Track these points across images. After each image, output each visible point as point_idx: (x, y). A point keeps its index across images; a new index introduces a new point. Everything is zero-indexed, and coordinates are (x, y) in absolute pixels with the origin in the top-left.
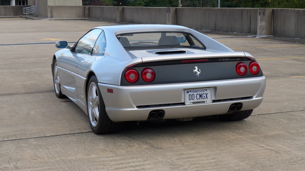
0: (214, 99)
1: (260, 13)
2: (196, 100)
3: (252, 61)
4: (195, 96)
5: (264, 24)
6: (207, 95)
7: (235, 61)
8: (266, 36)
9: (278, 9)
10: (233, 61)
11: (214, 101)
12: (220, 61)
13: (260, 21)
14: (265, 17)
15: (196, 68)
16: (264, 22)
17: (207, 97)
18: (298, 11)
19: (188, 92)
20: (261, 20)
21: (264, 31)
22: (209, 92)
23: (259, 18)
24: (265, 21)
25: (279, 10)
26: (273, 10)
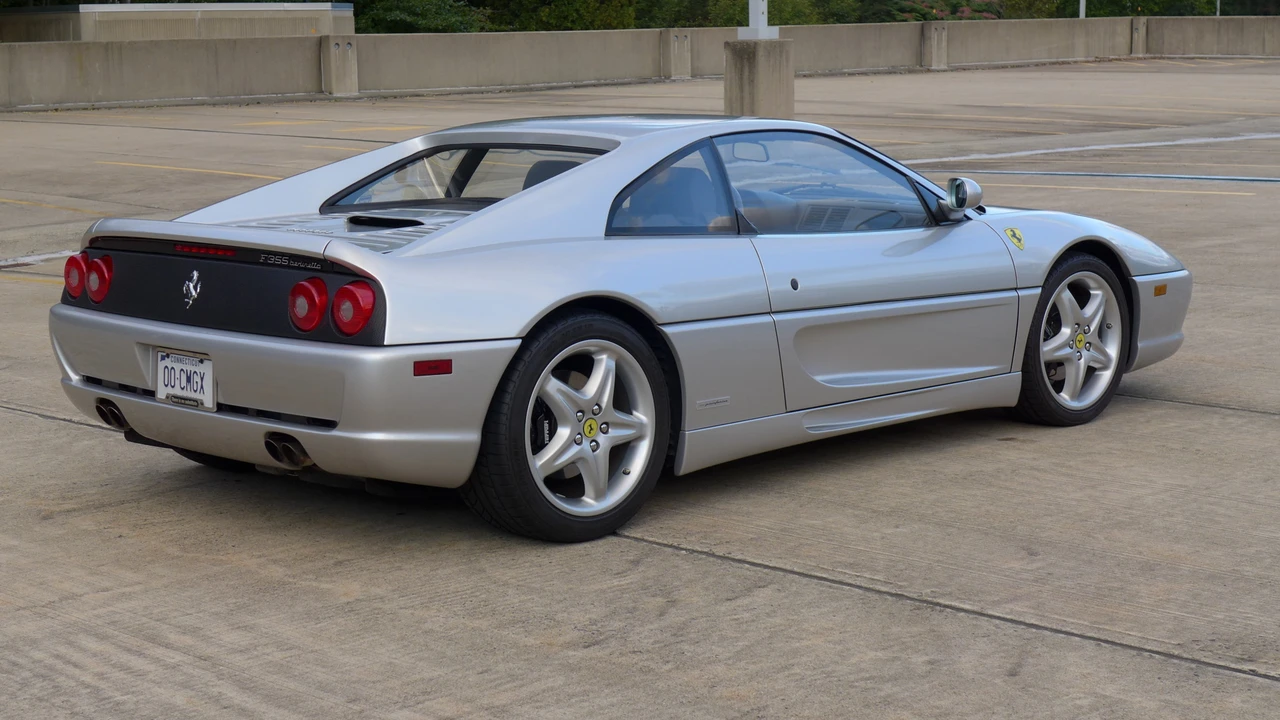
0: (222, 401)
2: (177, 391)
3: (357, 279)
4: (178, 373)
6: (202, 379)
7: (305, 269)
10: (299, 268)
11: (221, 408)
12: (262, 264)
15: (196, 274)
17: (202, 387)
19: (163, 358)
22: (207, 369)
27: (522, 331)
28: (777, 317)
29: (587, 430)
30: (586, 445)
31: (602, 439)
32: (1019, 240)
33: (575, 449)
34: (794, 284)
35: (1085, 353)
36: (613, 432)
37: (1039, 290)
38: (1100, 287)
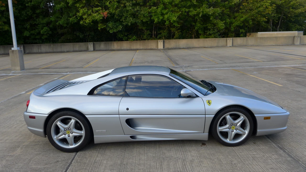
27: (49, 113)
28: (120, 116)
29: (67, 132)
30: (67, 136)
31: (71, 135)
32: (210, 103)
33: (64, 136)
34: (128, 109)
35: (235, 131)
36: (74, 134)
37: (213, 116)
38: (243, 116)
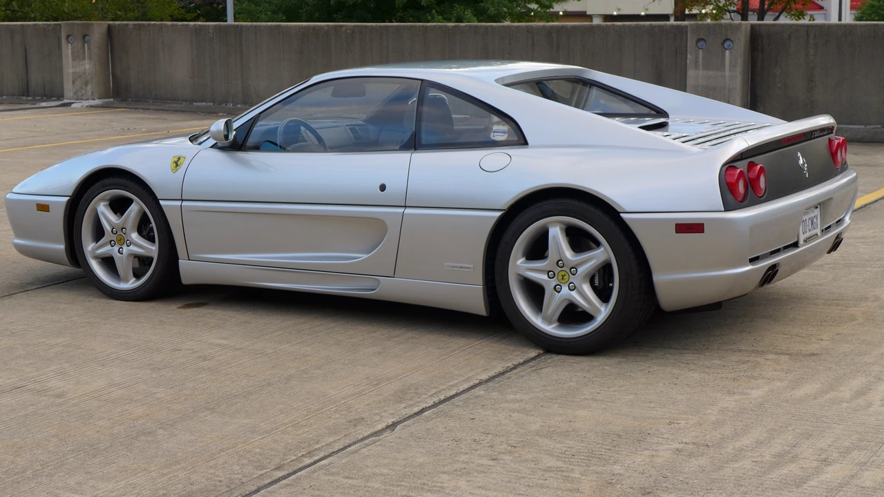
1: (68, 36)
2: (808, 234)
4: (807, 223)
5: (87, 66)
8: (97, 102)
9: (127, 25)
13: (74, 59)
14: (89, 48)
15: (799, 154)
16: (87, 61)
17: (817, 224)
18: (198, 30)
20: (77, 57)
21: (89, 87)
22: (818, 211)
23: (67, 50)
24: (90, 59)
25: (131, 27)
26: (109, 28)
